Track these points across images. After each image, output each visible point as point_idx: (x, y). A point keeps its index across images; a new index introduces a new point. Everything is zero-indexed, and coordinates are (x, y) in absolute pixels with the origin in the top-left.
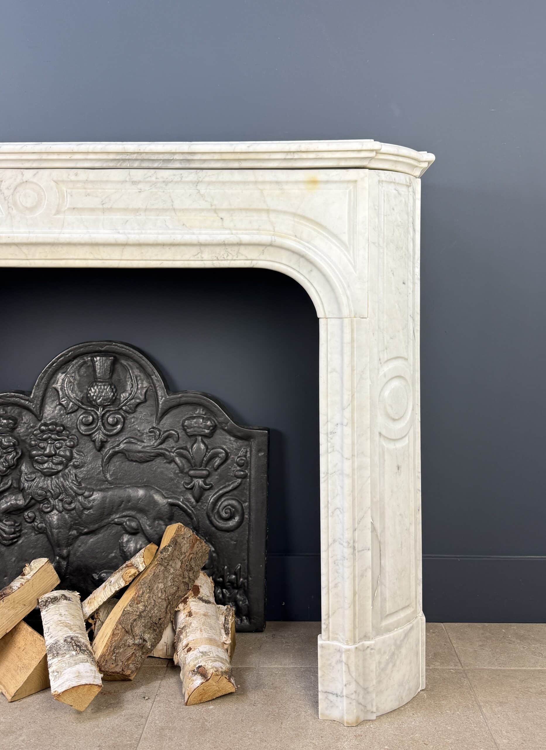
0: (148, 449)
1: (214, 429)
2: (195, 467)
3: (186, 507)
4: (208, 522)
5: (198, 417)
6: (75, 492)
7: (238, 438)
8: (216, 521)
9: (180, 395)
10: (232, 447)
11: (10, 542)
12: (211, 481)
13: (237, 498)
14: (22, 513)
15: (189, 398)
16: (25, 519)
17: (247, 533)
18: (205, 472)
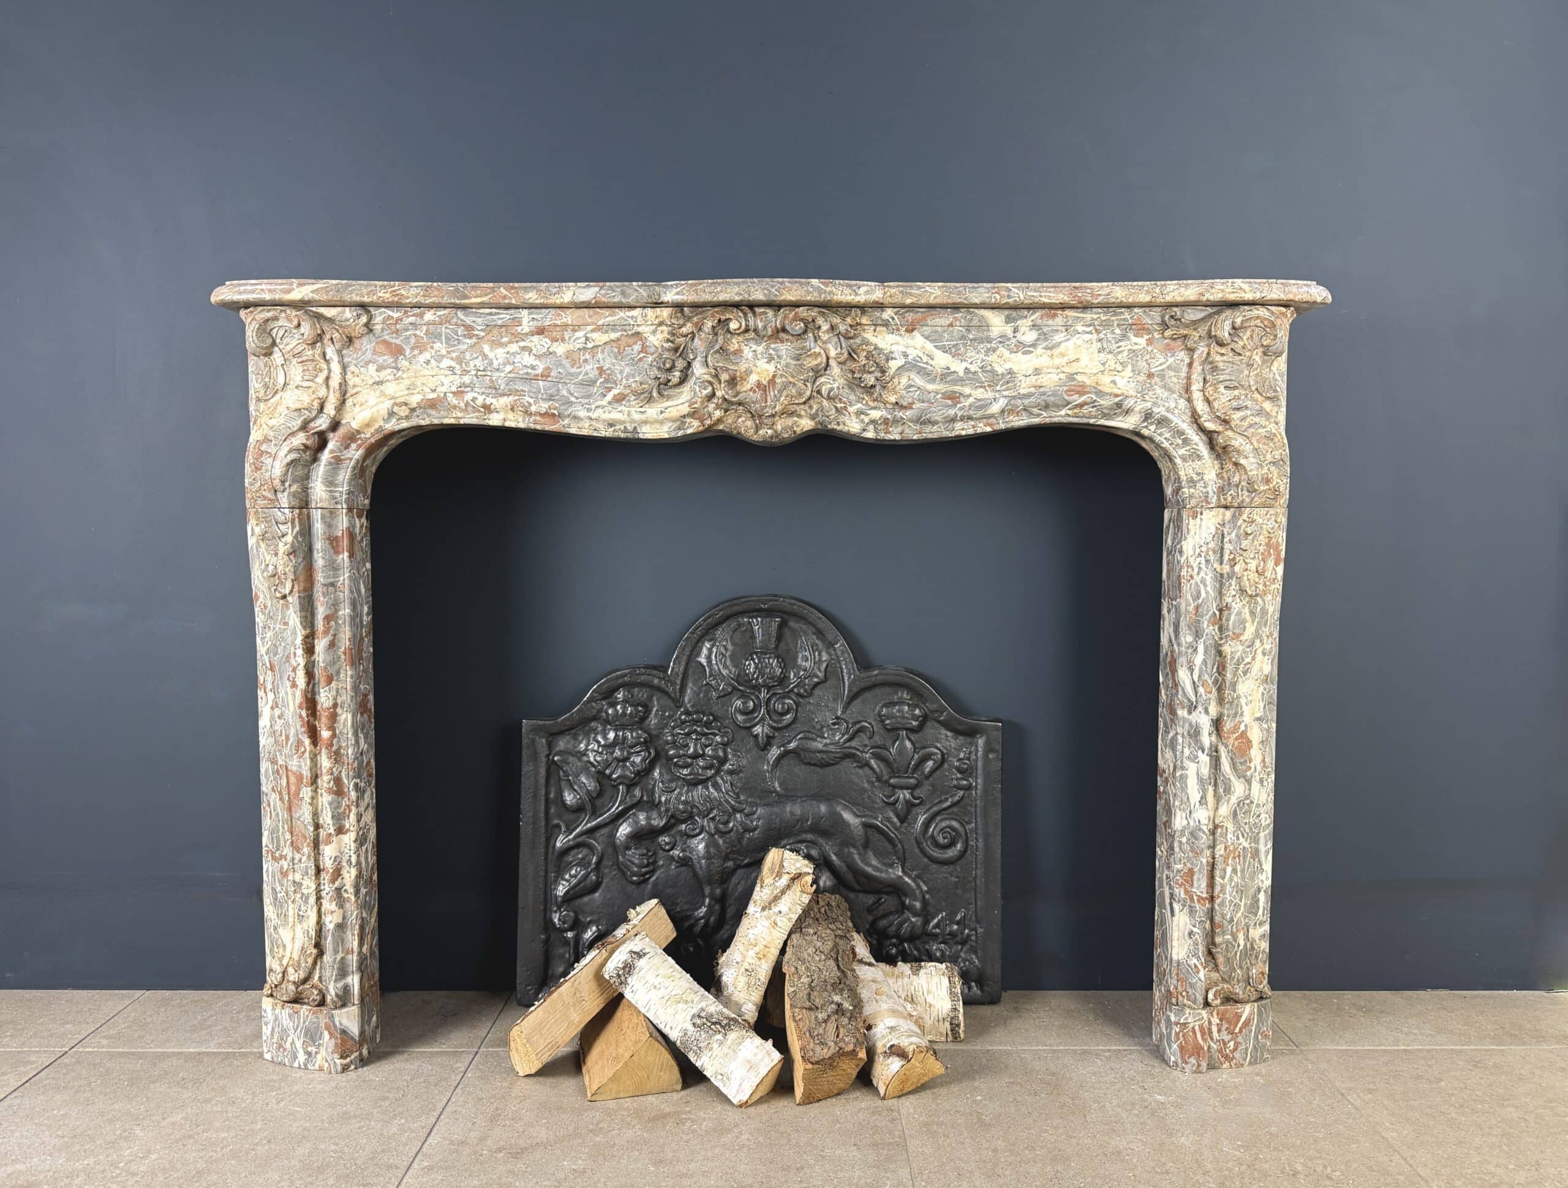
0: (832, 748)
1: (925, 719)
2: (898, 771)
3: (885, 829)
4: (917, 850)
5: (902, 703)
6: (732, 807)
7: (957, 732)
8: (929, 850)
9: (876, 672)
10: (951, 746)
11: (642, 878)
12: (922, 793)
13: (958, 817)
14: (654, 837)
15: (889, 677)
16: (660, 845)
17: (974, 865)
18: (912, 781)
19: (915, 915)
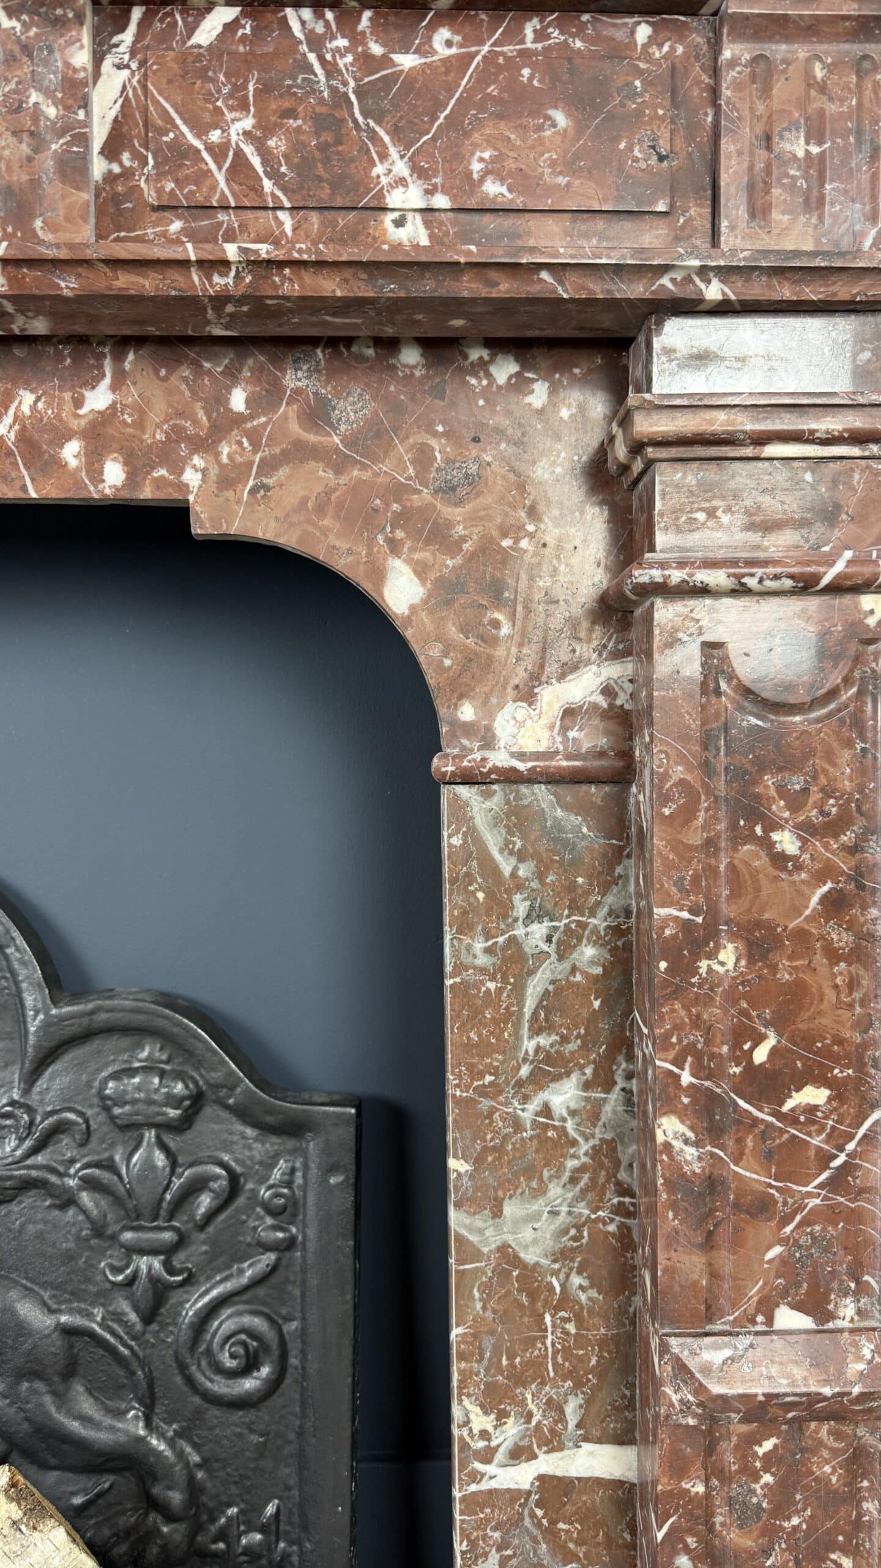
1: (196, 1102)
2: (138, 1218)
3: (112, 1340)
4: (179, 1379)
5: (147, 1070)
7: (266, 1128)
8: (203, 1379)
9: (91, 1005)
10: (251, 1158)
12: (187, 1260)
13: (265, 1310)
15: (120, 1015)
17: (298, 1409)
18: (168, 1236)
19: (170, 1517)
